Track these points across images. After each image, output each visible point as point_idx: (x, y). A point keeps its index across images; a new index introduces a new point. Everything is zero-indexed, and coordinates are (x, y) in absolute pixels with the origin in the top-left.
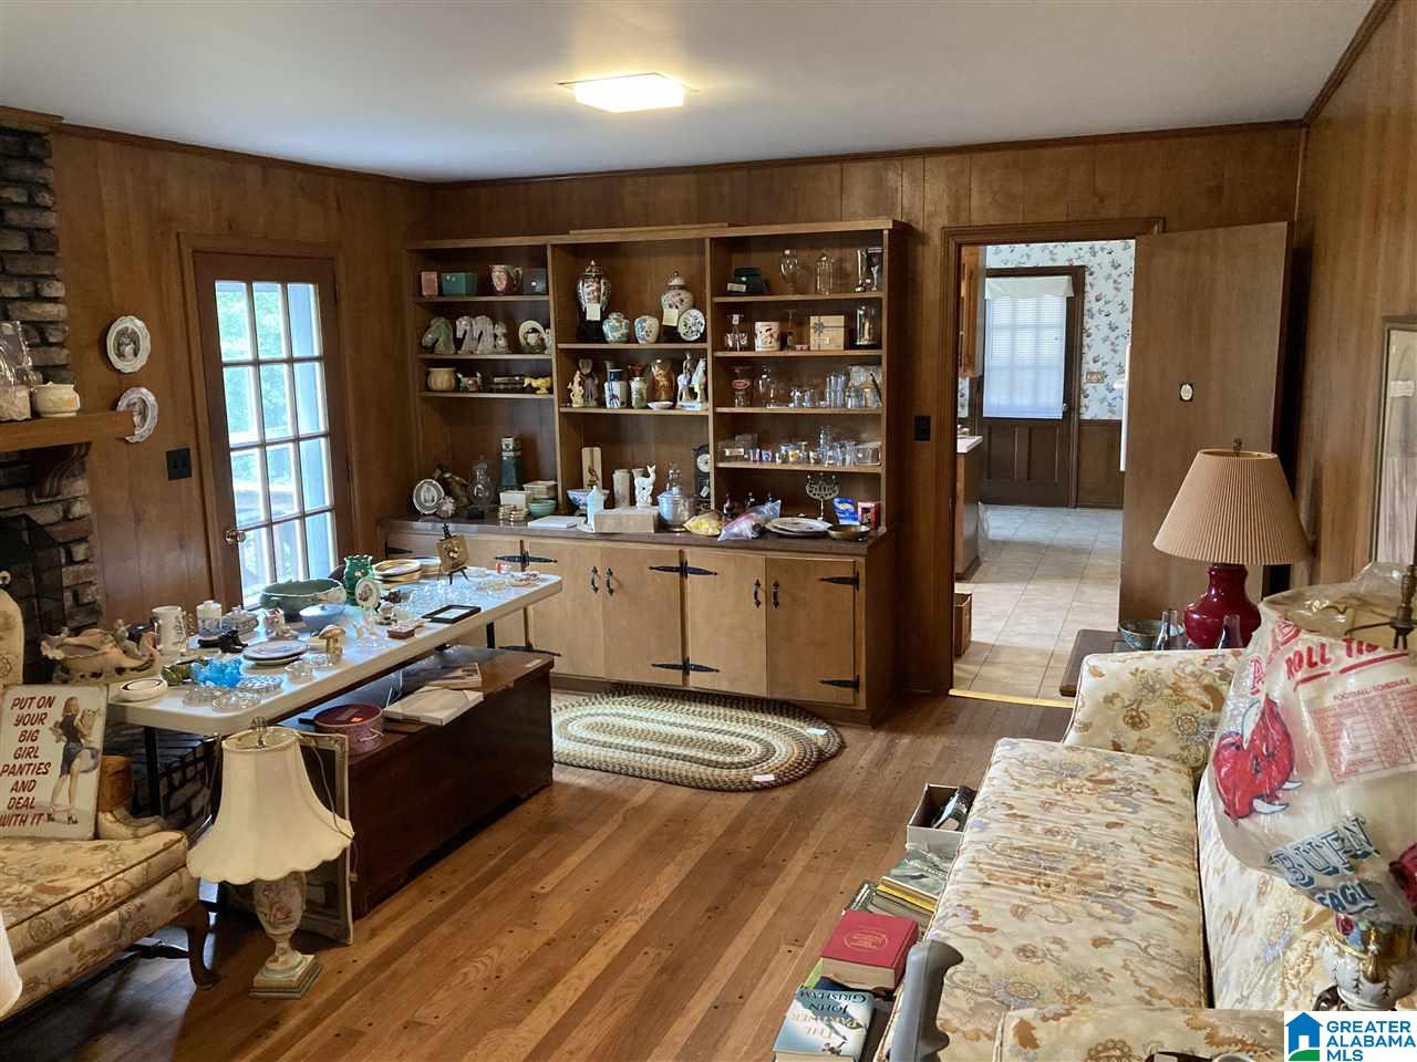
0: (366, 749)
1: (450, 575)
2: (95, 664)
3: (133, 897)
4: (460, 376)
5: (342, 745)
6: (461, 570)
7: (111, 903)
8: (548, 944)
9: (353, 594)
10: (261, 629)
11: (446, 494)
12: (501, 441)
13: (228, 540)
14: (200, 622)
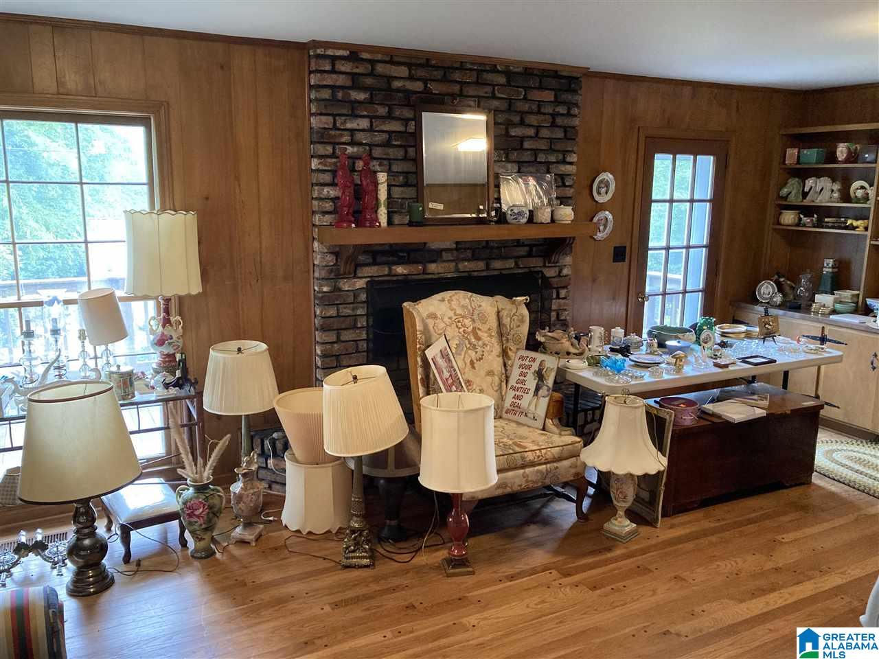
0: (686, 424)
1: (764, 339)
2: (558, 347)
3: (554, 462)
4: (802, 216)
5: (670, 416)
6: (773, 337)
7: (543, 461)
8: (776, 569)
9: (699, 339)
10: (644, 348)
11: (778, 291)
12: (824, 261)
13: (640, 299)
14: (612, 338)
